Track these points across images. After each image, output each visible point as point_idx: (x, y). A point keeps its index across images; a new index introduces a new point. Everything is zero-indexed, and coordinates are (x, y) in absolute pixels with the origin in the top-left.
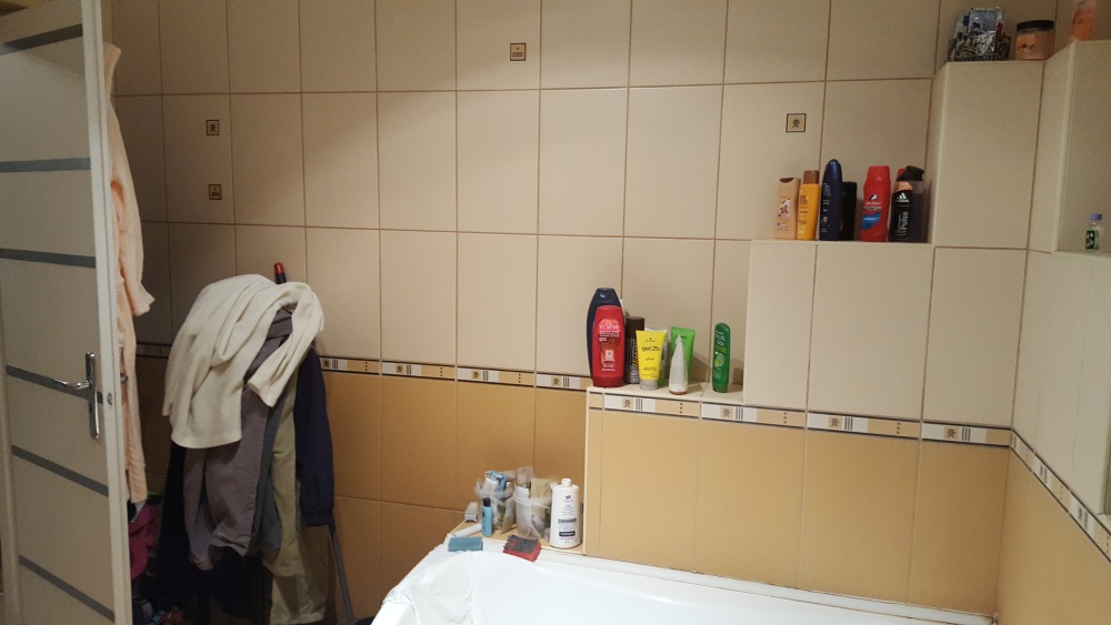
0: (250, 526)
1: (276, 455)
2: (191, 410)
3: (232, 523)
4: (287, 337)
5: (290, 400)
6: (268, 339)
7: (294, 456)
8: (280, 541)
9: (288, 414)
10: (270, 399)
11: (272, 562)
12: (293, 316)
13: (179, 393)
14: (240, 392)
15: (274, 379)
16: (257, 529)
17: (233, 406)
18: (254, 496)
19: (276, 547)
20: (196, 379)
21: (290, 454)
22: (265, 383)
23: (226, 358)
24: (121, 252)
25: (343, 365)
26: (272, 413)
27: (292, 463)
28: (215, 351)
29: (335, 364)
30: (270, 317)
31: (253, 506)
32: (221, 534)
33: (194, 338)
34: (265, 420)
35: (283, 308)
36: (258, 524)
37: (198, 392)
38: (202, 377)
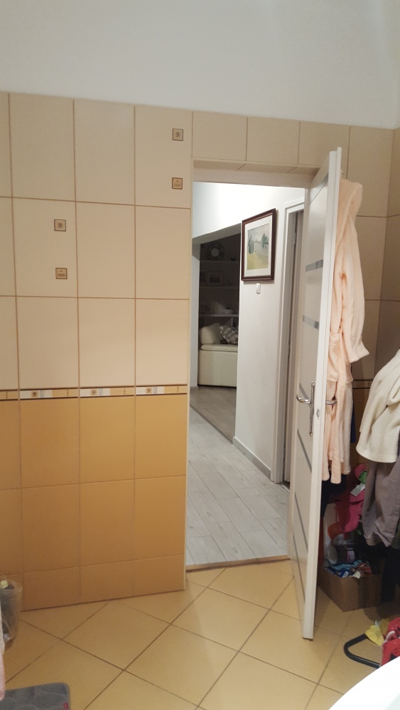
0: (395, 527)
2: (370, 431)
3: (384, 520)
20: (375, 413)
23: (395, 401)
24: (341, 320)
28: (390, 394)
32: (378, 525)
37: (377, 421)
38: (379, 411)
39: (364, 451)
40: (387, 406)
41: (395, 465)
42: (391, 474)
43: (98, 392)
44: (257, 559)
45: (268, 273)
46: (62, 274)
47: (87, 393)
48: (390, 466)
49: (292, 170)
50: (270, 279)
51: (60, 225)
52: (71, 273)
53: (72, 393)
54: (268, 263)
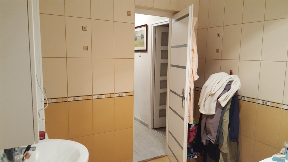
0: (216, 137)
1: (224, 120)
2: (204, 105)
3: (211, 135)
4: (229, 89)
5: (229, 106)
6: (225, 89)
7: (228, 121)
8: (223, 143)
9: (228, 110)
10: (223, 105)
11: (221, 148)
12: (232, 84)
13: (202, 100)
14: (216, 102)
15: (225, 100)
16: (217, 138)
17: (214, 105)
18: (217, 129)
19: (222, 144)
20: (206, 97)
21: (228, 120)
22: (222, 101)
23: (213, 93)
24: (192, 65)
25: (246, 99)
26: (224, 109)
27: (228, 123)
28: (211, 91)
29: (244, 99)
30: (226, 84)
31: (217, 132)
32: (208, 137)
33: (207, 87)
34: (221, 110)
35: (230, 82)
36: (217, 137)
37: (206, 100)
38: (207, 97)
39: (202, 111)
40: (210, 95)
41: (215, 115)
42: (213, 119)
43: (100, 97)
44: (155, 157)
45: (145, 48)
46: (85, 48)
47: (96, 97)
48: (213, 116)
49: (167, 11)
50: (146, 51)
51: (85, 28)
52: (89, 48)
53: (90, 97)
54: (144, 45)
